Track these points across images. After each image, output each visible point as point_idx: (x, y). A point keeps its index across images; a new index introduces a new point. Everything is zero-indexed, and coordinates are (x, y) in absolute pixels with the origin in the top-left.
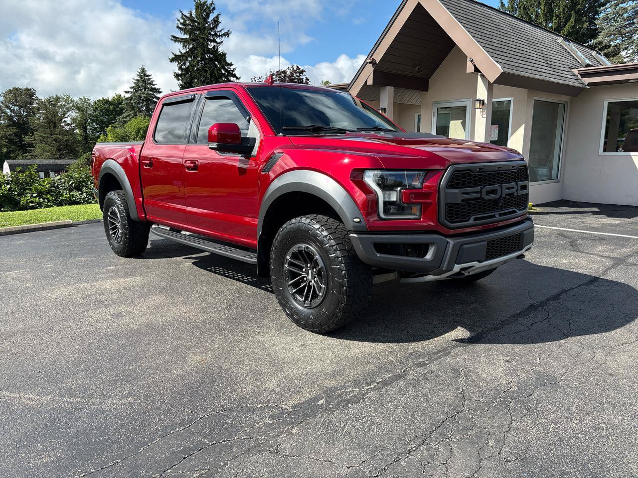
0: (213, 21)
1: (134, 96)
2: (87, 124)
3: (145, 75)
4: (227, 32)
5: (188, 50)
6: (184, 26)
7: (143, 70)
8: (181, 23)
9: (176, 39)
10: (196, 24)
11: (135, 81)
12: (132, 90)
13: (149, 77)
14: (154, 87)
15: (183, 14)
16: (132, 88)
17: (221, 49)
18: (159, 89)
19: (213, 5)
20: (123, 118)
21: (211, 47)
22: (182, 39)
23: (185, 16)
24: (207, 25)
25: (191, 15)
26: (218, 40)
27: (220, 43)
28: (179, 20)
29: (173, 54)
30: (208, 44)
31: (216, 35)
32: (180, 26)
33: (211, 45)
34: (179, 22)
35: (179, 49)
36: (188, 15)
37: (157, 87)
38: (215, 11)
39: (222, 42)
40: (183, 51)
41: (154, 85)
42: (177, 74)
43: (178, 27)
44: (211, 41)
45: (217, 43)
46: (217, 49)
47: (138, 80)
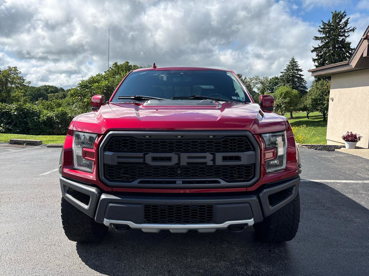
0: (344, 23)
1: (285, 74)
2: (265, 91)
3: (294, 62)
4: (353, 29)
5: (324, 44)
6: (323, 29)
7: (293, 59)
8: (322, 28)
9: (317, 38)
10: (332, 27)
11: (287, 66)
12: (285, 71)
13: (296, 63)
14: (298, 68)
15: (323, 23)
16: (285, 70)
17: (348, 40)
18: (302, 69)
19: (345, 14)
20: (278, 87)
21: (341, 40)
22: (321, 37)
23: (325, 23)
24: (339, 26)
25: (329, 22)
26: (346, 35)
27: (347, 36)
28: (320, 27)
29: (313, 47)
30: (339, 38)
31: (345, 31)
32: (321, 30)
33: (341, 39)
34: (320, 28)
35: (318, 44)
36: (327, 23)
37: (300, 68)
38: (345, 17)
39: (349, 35)
40: (321, 45)
41: (298, 67)
42: (314, 59)
43: (319, 31)
44: (341, 36)
45: (345, 36)
46: (345, 40)
47: (289, 65)
